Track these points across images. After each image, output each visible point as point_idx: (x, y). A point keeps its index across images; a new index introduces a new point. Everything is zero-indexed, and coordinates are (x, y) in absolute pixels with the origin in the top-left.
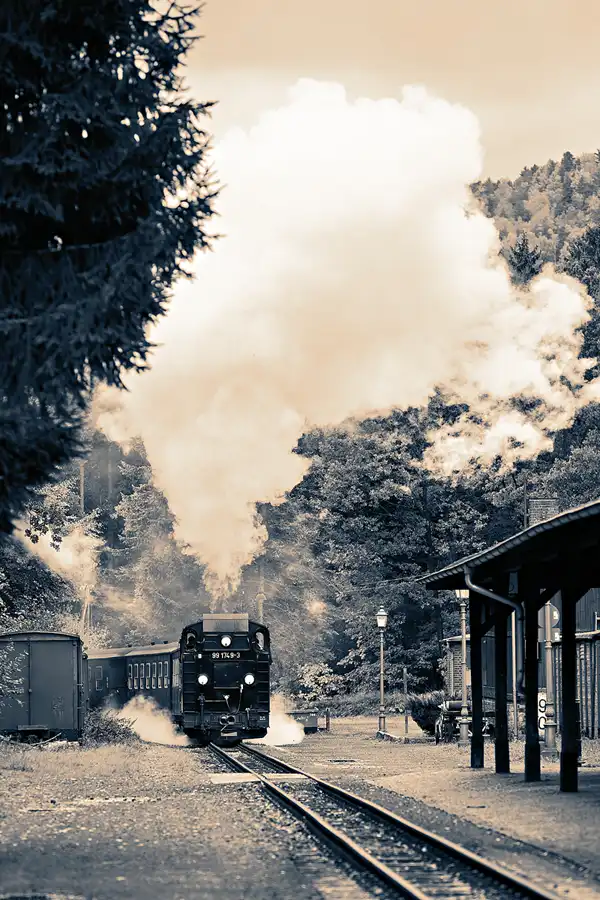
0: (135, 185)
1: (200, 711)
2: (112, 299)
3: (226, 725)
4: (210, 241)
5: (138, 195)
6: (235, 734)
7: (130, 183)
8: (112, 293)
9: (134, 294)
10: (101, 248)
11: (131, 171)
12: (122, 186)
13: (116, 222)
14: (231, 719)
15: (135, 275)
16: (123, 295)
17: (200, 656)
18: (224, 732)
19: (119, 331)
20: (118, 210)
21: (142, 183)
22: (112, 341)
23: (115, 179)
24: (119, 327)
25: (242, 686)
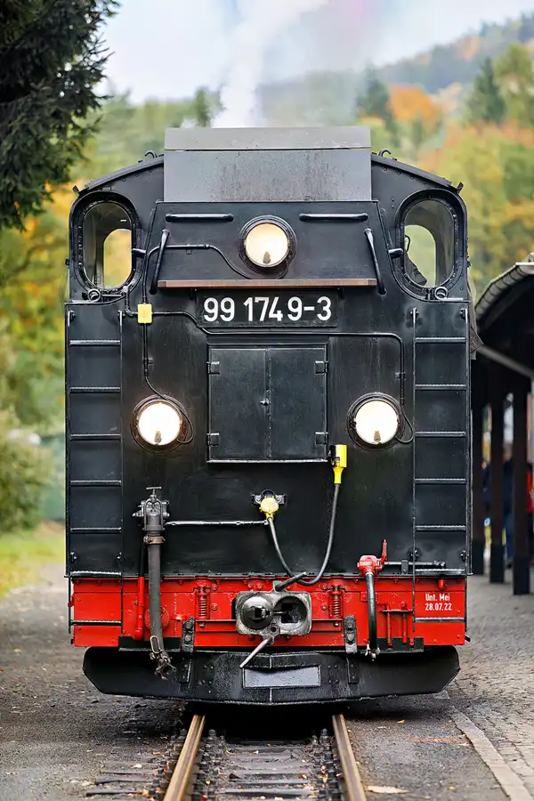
0: (34, 52)
1: (143, 568)
2: (9, 152)
3: (267, 636)
4: (100, 102)
5: (37, 61)
6: (309, 677)
7: (30, 50)
8: (9, 148)
9: (29, 149)
10: (6, 107)
11: (32, 40)
12: (24, 53)
13: (19, 84)
14: (289, 609)
15: (29, 132)
16: (18, 148)
17: (145, 313)
18: (258, 666)
19: (16, 181)
20: (21, 74)
21: (40, 51)
22: (10, 190)
23: (17, 47)
24: (16, 176)
25: (341, 451)
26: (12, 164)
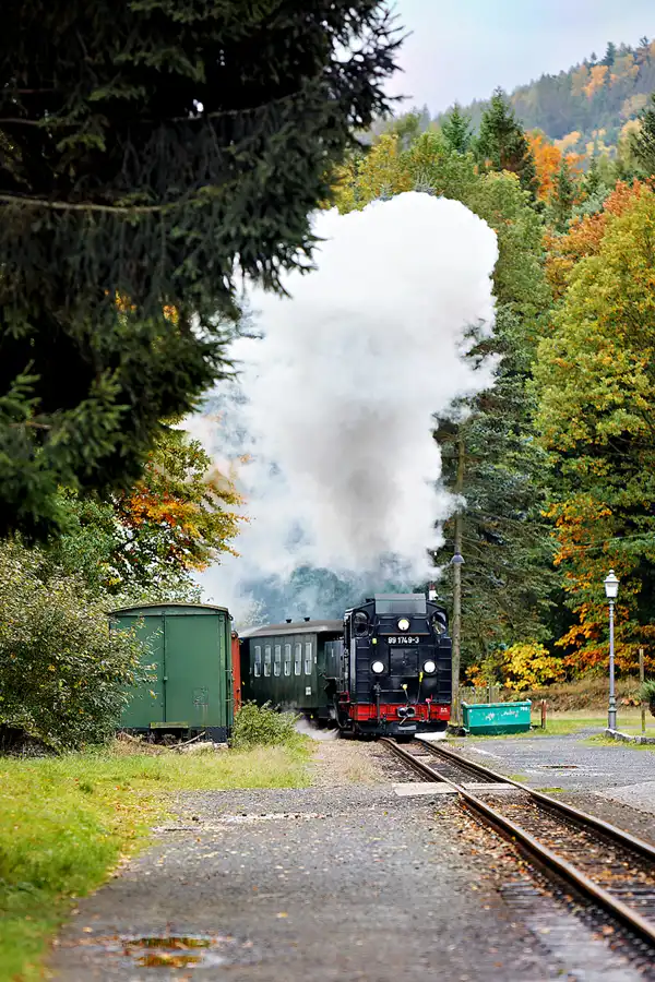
0: (296, 33)
1: (375, 702)
2: (269, 180)
3: (405, 718)
4: (392, 104)
5: (299, 47)
6: (414, 727)
7: (290, 29)
8: (269, 174)
10: (252, 114)
11: (291, 17)
12: (280, 35)
13: (273, 81)
14: (410, 711)
15: (298, 149)
16: (282, 174)
18: (402, 725)
19: (278, 222)
20: (275, 66)
21: (305, 31)
22: (271, 235)
23: (271, 26)
24: (278, 216)
25: (421, 674)
26: (272, 197)
